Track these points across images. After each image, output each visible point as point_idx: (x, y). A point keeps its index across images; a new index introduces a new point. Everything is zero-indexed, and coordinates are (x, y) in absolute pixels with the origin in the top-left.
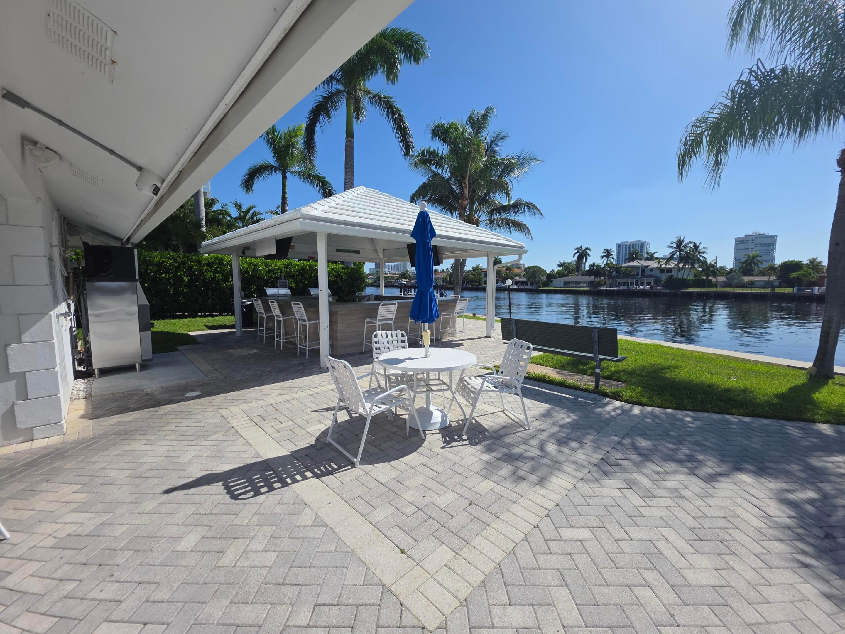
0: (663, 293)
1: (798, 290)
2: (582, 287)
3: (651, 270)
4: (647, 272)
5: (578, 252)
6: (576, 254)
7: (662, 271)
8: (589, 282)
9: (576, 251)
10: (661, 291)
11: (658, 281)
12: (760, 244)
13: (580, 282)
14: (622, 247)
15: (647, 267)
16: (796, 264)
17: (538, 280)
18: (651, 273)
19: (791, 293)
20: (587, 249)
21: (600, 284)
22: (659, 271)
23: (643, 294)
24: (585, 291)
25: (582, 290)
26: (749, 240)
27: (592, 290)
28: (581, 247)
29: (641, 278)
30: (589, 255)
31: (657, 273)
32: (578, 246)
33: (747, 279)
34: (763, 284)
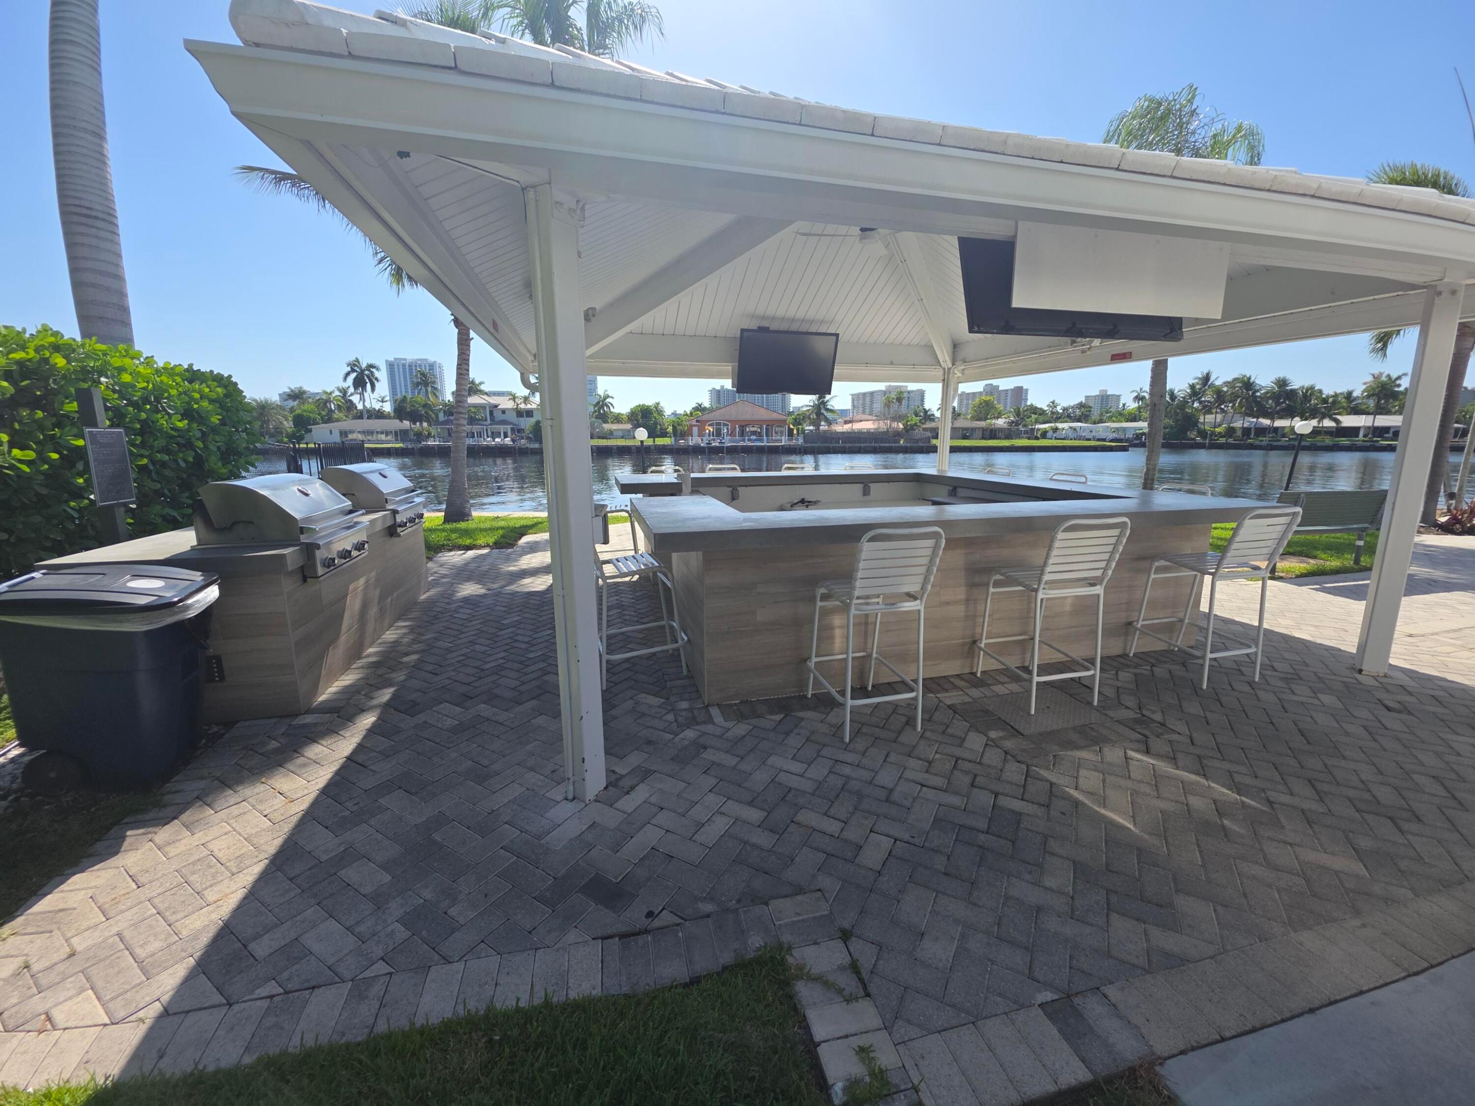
0: (531, 449)
1: (675, 440)
2: (382, 442)
3: (504, 412)
4: (498, 416)
5: (353, 370)
6: (348, 374)
7: (520, 413)
8: (396, 433)
9: (349, 369)
10: (528, 445)
11: (517, 430)
13: (377, 432)
14: (396, 367)
15: (496, 406)
17: (276, 428)
18: (503, 417)
19: (670, 445)
20: (371, 366)
21: (419, 436)
22: (515, 414)
23: (502, 452)
24: (396, 449)
25: (383, 448)
27: (410, 446)
28: (357, 360)
29: (491, 424)
30: (377, 379)
31: (512, 417)
32: (352, 358)
33: (607, 426)
34: (621, 434)
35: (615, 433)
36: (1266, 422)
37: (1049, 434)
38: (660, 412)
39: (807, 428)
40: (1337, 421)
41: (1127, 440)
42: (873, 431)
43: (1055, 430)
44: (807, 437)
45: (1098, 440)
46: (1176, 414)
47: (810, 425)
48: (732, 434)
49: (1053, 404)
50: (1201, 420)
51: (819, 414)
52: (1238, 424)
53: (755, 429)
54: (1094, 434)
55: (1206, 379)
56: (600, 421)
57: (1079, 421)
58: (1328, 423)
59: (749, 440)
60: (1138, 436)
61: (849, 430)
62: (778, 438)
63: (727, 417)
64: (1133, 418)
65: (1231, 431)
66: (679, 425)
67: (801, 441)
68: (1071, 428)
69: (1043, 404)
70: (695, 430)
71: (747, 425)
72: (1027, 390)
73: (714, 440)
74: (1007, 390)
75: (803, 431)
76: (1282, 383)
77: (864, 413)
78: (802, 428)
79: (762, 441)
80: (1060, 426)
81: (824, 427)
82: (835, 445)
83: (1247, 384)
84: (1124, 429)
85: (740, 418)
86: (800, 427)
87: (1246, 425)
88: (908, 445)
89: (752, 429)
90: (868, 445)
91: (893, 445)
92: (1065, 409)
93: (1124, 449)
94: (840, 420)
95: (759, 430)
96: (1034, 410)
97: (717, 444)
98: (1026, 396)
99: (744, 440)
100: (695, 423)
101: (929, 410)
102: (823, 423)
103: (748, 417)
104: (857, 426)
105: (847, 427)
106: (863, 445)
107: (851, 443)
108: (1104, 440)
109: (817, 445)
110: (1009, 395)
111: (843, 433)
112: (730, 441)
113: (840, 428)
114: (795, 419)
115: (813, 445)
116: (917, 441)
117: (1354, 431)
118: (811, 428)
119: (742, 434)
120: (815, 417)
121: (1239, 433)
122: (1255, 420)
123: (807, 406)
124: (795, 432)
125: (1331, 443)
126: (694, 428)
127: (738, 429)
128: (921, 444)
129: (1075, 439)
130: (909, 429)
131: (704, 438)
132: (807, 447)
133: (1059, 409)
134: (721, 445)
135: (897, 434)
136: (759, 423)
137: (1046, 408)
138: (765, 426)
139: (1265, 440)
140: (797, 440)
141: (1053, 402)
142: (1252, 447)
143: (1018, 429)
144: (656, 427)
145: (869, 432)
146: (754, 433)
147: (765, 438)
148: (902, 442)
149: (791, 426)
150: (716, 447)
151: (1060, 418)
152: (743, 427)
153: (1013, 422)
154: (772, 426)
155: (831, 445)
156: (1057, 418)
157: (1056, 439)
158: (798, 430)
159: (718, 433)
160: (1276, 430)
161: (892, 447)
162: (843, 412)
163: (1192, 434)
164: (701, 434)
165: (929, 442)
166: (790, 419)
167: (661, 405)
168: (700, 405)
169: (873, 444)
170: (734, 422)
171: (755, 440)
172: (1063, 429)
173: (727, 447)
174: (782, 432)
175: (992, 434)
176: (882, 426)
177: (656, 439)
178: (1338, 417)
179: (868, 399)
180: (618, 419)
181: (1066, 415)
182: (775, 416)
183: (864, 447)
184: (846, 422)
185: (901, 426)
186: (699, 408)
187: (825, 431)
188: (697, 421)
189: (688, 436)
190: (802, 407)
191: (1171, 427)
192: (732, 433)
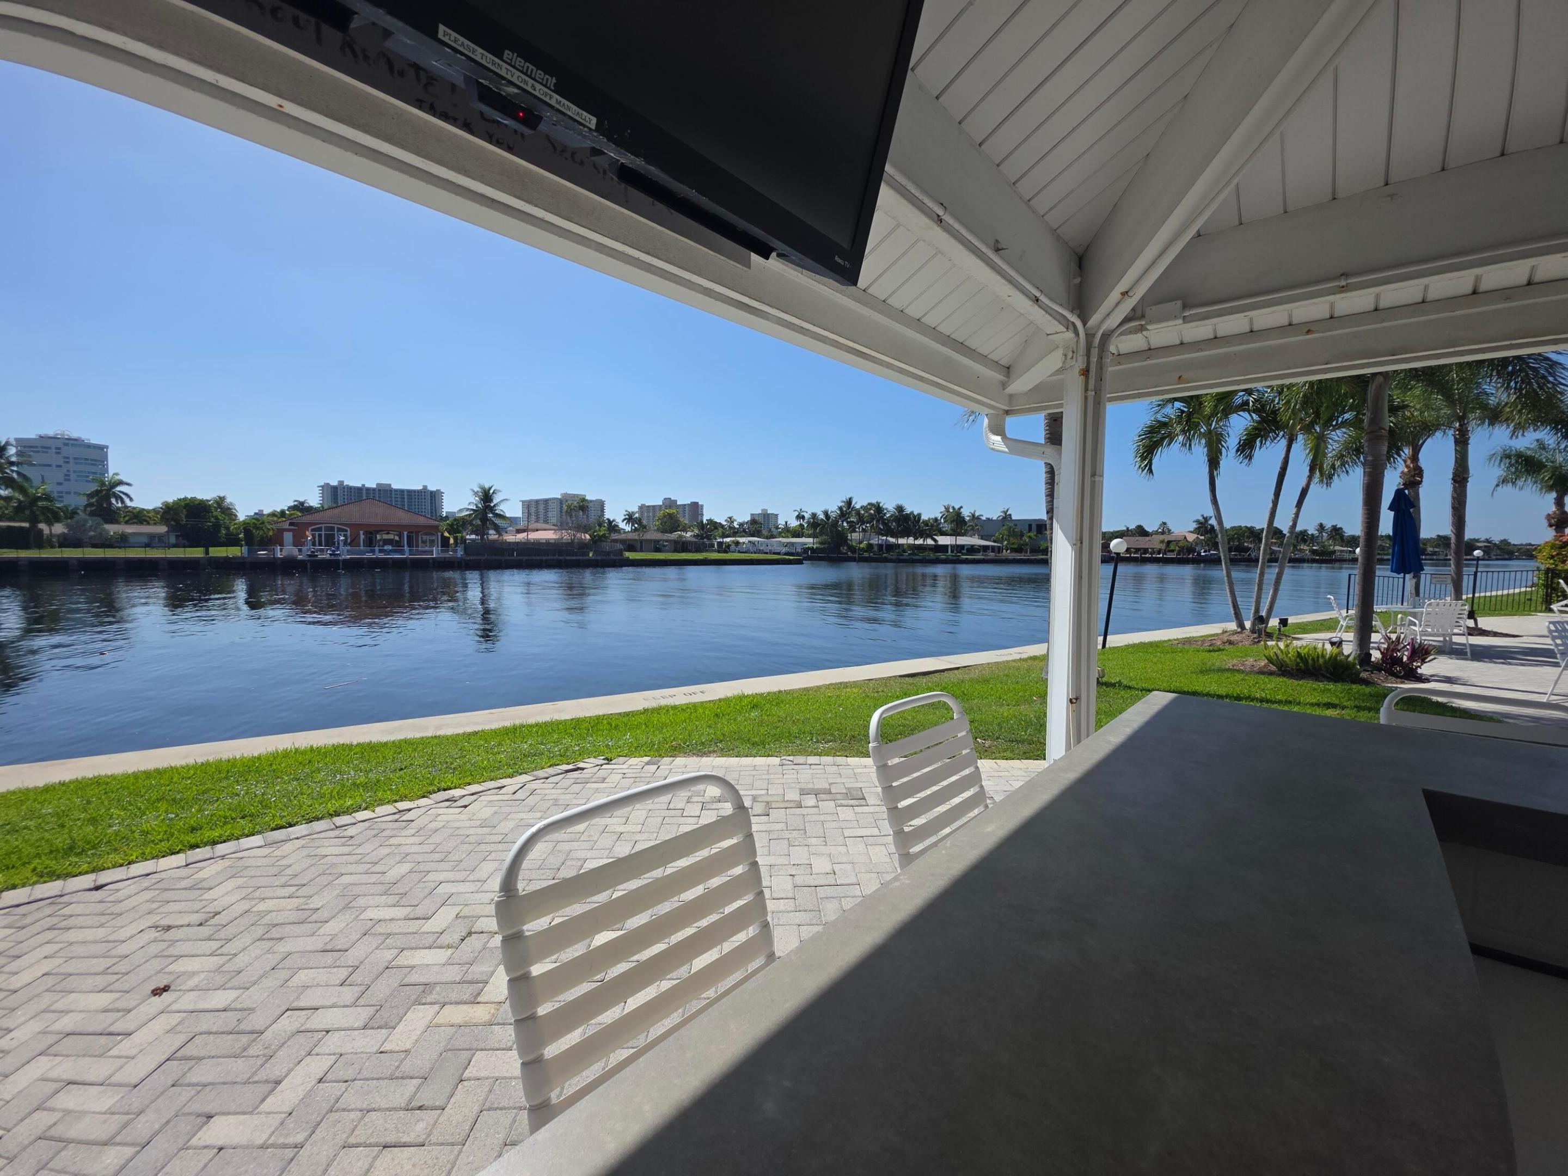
1: (249, 551)
12: (75, 459)
16: (200, 504)
19: (238, 558)
26: (49, 448)
33: (112, 529)
34: (145, 540)
35: (132, 540)
36: (892, 540)
37: (733, 547)
38: (228, 512)
39: (468, 537)
40: (935, 540)
41: (798, 554)
42: (553, 541)
43: (737, 543)
44: (469, 548)
45: (775, 553)
46: (832, 532)
47: (471, 534)
48: (354, 542)
49: (731, 520)
50: (849, 538)
51: (484, 519)
52: (874, 541)
53: (391, 537)
54: (770, 548)
55: (849, 502)
56: (98, 519)
57: (753, 536)
58: (930, 542)
59: (380, 551)
60: (806, 550)
61: (523, 541)
62: (427, 548)
63: (344, 520)
64: (797, 533)
65: (870, 546)
66: (257, 528)
67: (460, 553)
68: (750, 542)
69: (721, 519)
70: (288, 537)
71: (377, 532)
72: (702, 506)
73: (322, 551)
74: (685, 505)
75: (464, 540)
76: (900, 509)
77: (537, 521)
78: (462, 537)
79: (402, 552)
80: (741, 540)
81: (492, 535)
82: (508, 558)
83: (879, 509)
84: (793, 544)
85: (365, 521)
86: (459, 535)
87: (880, 542)
88: (599, 558)
89: (385, 537)
90: (550, 557)
91: (581, 558)
92: (741, 525)
93: (799, 562)
94: (511, 528)
95: (397, 538)
96: (714, 525)
97: (328, 557)
98: (702, 512)
99: (373, 551)
100: (287, 527)
101: (614, 521)
102: (492, 532)
103: (378, 521)
104: (533, 536)
105: (521, 537)
106: (544, 558)
107: (529, 555)
108: (779, 554)
109: (484, 558)
110: (687, 509)
111: (517, 543)
112: (349, 552)
113: (510, 538)
114: (451, 525)
115: (477, 558)
116: (609, 553)
117: (944, 548)
118: (473, 537)
119: (370, 542)
120: (480, 523)
121: (876, 549)
122: (885, 538)
123: (468, 509)
124: (452, 541)
125: (935, 557)
126: (285, 533)
127: (362, 537)
128: (612, 557)
129: (755, 553)
130: (596, 540)
131: (304, 549)
132: (470, 560)
133: (736, 525)
134: (333, 557)
135: (584, 546)
136: (398, 529)
137: (724, 523)
138: (405, 533)
139: (893, 555)
140: (455, 551)
141: (730, 518)
142: (886, 560)
143: (703, 542)
144: (219, 531)
145: (548, 543)
146: (389, 542)
147: (406, 548)
148: (591, 555)
149: (446, 534)
150: (324, 561)
151: (737, 532)
152: (371, 533)
153: (698, 535)
154: (417, 533)
155: (503, 558)
156: (735, 533)
157: (739, 552)
158: (456, 539)
159: (330, 541)
160: (899, 546)
161: (579, 560)
162: (513, 521)
163: (844, 549)
164: (298, 542)
165: (622, 555)
166: (443, 526)
167: (228, 500)
168: (302, 503)
169: (557, 557)
170: (354, 526)
171: (391, 551)
172: (744, 543)
173: (345, 561)
174: (432, 542)
175: (682, 546)
176: (566, 536)
177: (211, 549)
178: (935, 537)
179: (541, 507)
180: (139, 517)
181: (742, 530)
182: (421, 521)
183: (546, 560)
184: (519, 531)
185: (588, 537)
186: (301, 507)
187: (494, 541)
188: (291, 524)
189: (275, 544)
190: (461, 511)
191: (829, 543)
192: (352, 541)
